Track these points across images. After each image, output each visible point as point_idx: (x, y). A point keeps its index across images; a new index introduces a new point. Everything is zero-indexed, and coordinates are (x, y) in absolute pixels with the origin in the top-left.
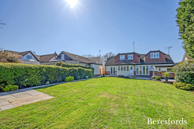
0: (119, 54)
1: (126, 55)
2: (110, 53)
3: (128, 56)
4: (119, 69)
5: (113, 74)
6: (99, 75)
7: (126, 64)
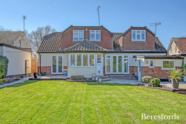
0: (72, 26)
1: (87, 30)
2: (48, 28)
3: (91, 32)
4: (73, 61)
5: (57, 72)
6: (22, 76)
7: (89, 50)
